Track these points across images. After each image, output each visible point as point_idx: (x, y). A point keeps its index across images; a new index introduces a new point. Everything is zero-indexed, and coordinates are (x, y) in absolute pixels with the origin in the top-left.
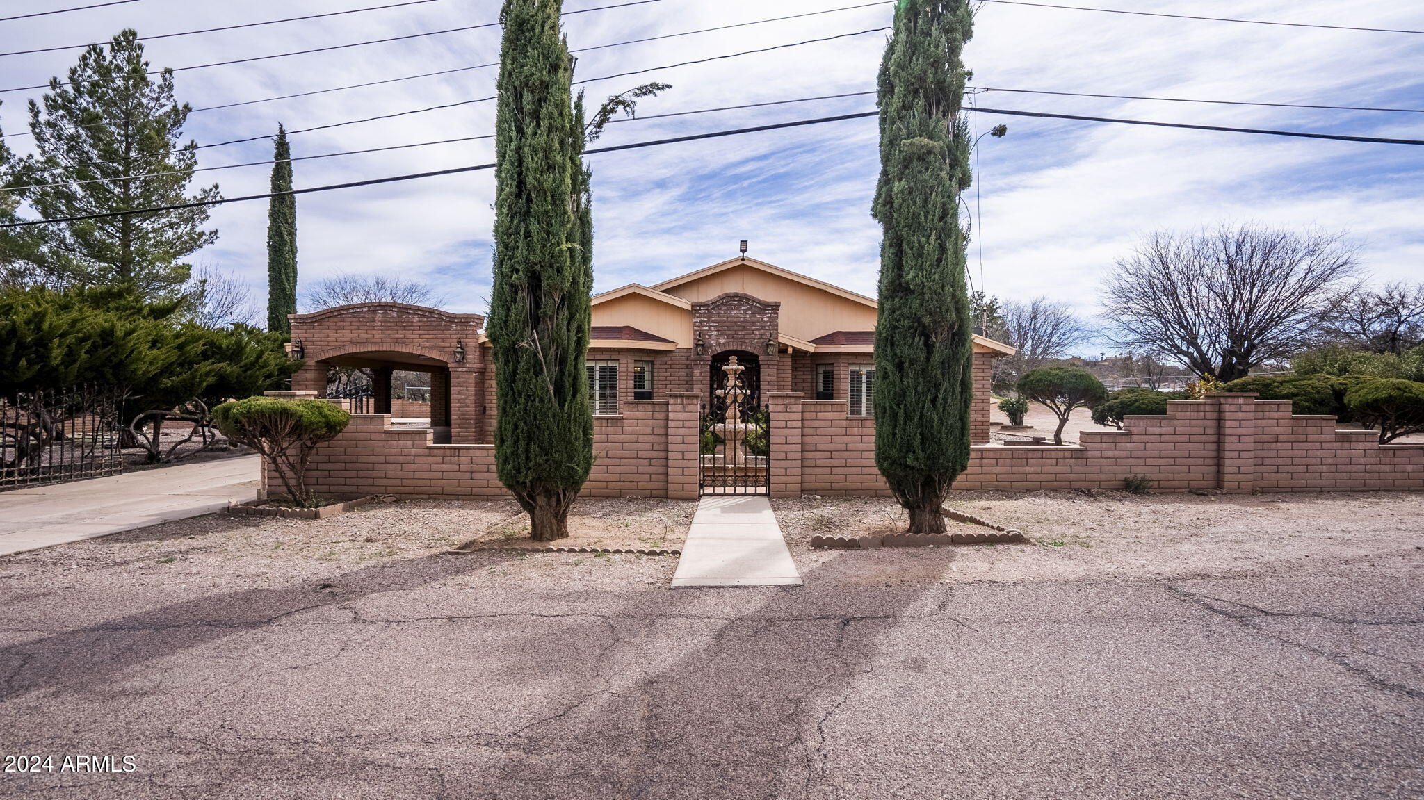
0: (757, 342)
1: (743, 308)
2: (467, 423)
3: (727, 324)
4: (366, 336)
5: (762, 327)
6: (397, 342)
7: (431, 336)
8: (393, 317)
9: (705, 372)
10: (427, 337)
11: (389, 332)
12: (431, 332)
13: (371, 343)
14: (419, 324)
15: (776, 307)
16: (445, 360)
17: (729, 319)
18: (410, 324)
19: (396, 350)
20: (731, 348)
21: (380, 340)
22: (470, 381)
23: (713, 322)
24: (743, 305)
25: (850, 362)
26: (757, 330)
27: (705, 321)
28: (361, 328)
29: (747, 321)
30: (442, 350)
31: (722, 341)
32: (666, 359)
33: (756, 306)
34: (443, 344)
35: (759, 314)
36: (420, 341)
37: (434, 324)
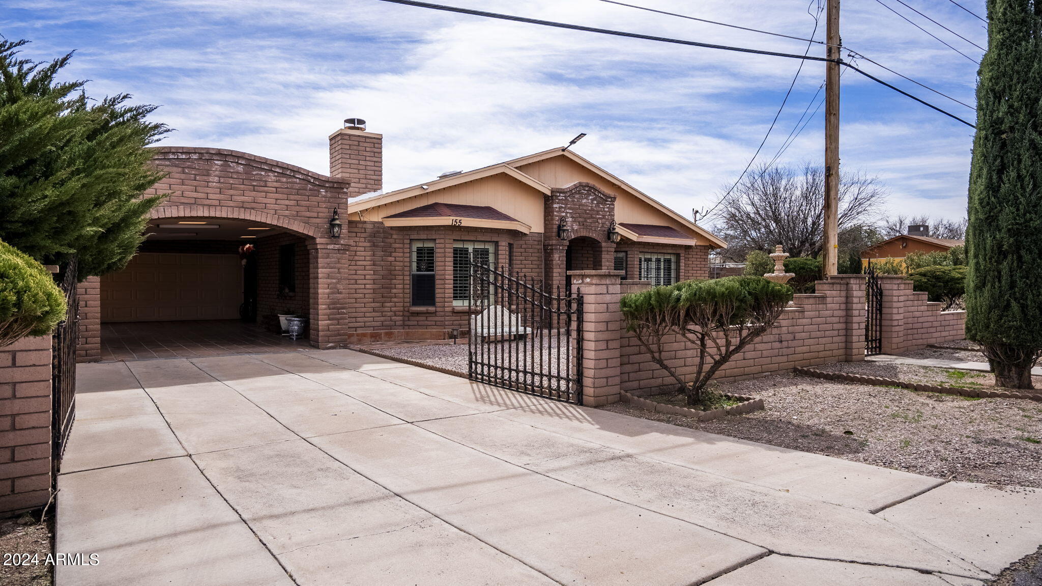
0: (600, 230)
1: (591, 198)
2: (339, 314)
3: (579, 211)
4: (195, 195)
5: (604, 216)
6: (243, 206)
7: (292, 203)
8: (238, 173)
9: (563, 256)
10: (287, 202)
11: (232, 192)
12: (292, 197)
13: (203, 205)
14: (275, 184)
15: (615, 198)
16: (311, 234)
17: (581, 207)
18: (262, 184)
19: (242, 217)
20: (582, 235)
21: (217, 203)
22: (343, 261)
23: (569, 208)
24: (590, 195)
25: (641, 250)
26: (599, 218)
27: (562, 207)
28: (186, 182)
29: (594, 210)
30: (307, 221)
31: (576, 227)
32: (521, 242)
33: (600, 197)
34: (308, 214)
35: (602, 204)
36: (277, 207)
37: (297, 186)
